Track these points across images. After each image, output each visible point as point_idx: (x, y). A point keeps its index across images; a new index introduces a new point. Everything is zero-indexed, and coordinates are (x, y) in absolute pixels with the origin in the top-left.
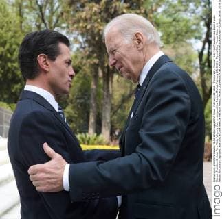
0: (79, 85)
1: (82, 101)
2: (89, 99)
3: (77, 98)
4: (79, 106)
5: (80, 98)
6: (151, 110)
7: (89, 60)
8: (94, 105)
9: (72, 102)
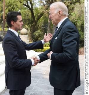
0: (43, 20)
1: (44, 28)
2: (47, 27)
3: (42, 27)
4: (43, 30)
5: (43, 27)
6: (66, 37)
7: (47, 10)
8: (49, 30)
9: (40, 28)
